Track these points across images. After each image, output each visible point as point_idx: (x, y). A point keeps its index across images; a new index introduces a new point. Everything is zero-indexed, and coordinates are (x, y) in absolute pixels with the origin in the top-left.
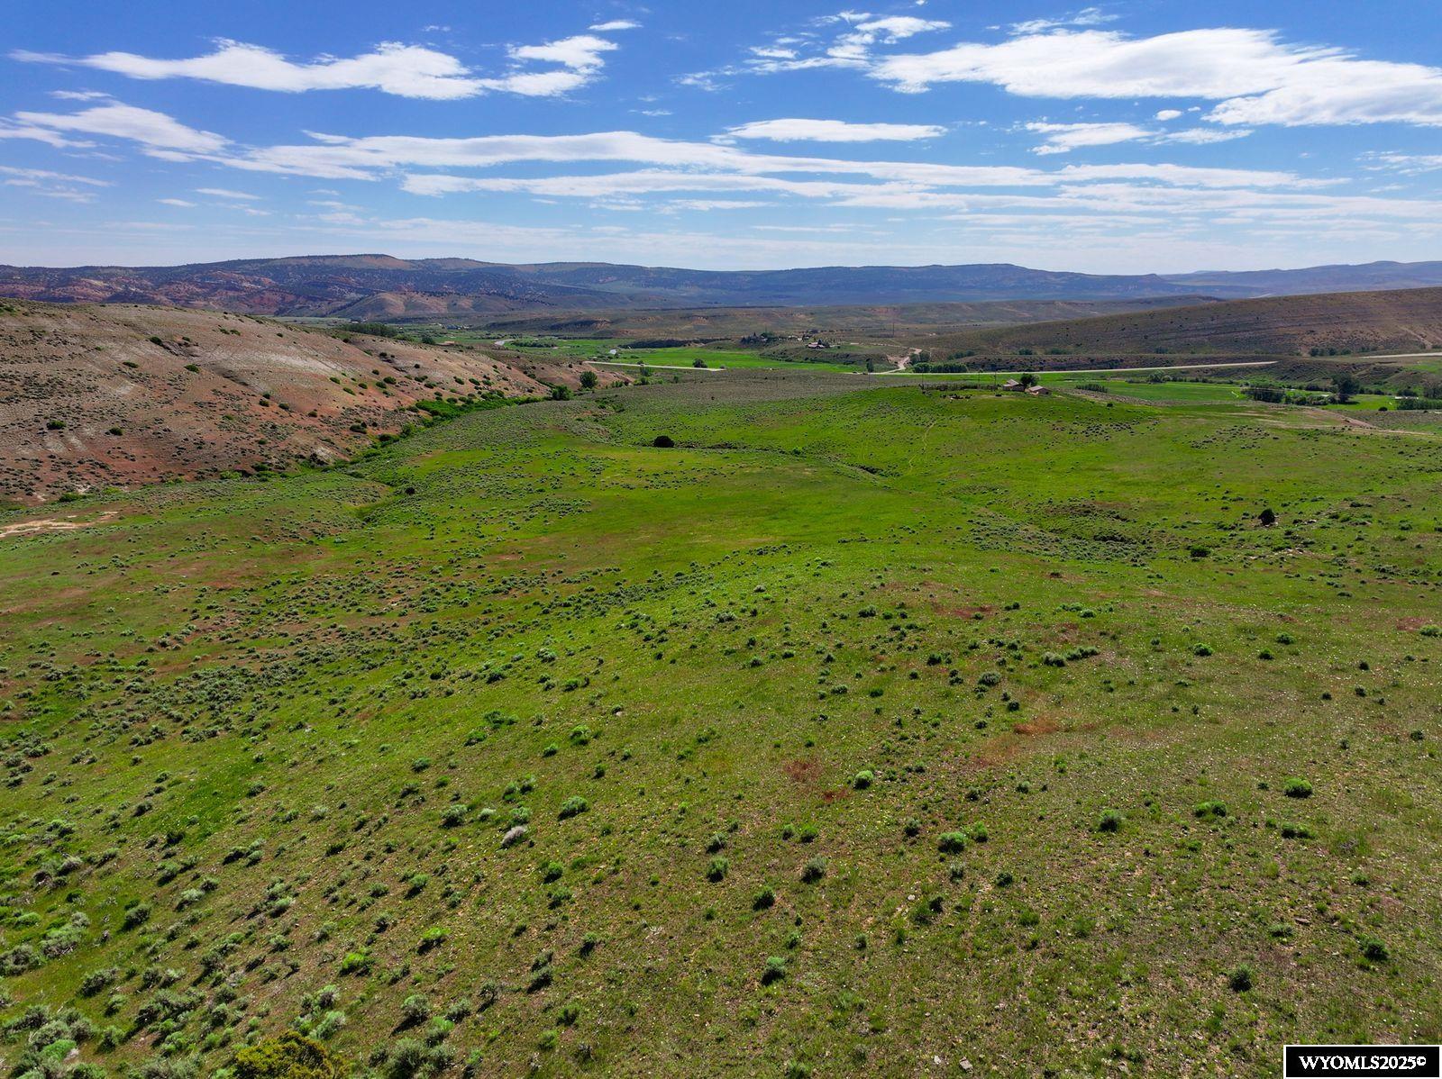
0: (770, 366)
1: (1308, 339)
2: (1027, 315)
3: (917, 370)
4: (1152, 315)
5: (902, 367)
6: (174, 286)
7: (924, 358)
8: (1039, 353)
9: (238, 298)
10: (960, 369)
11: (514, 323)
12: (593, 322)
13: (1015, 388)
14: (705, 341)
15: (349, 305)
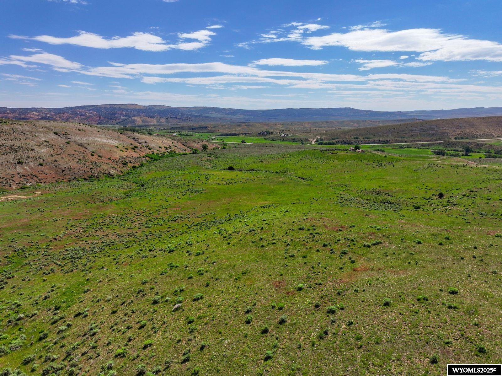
0: (268, 142)
1: (454, 133)
2: (356, 125)
3: (319, 144)
4: (400, 125)
5: (313, 143)
6: (62, 115)
7: (321, 140)
8: (361, 138)
9: (84, 119)
10: (334, 144)
11: (179, 127)
12: (206, 127)
13: (353, 150)
14: (245, 134)
15: (123, 121)
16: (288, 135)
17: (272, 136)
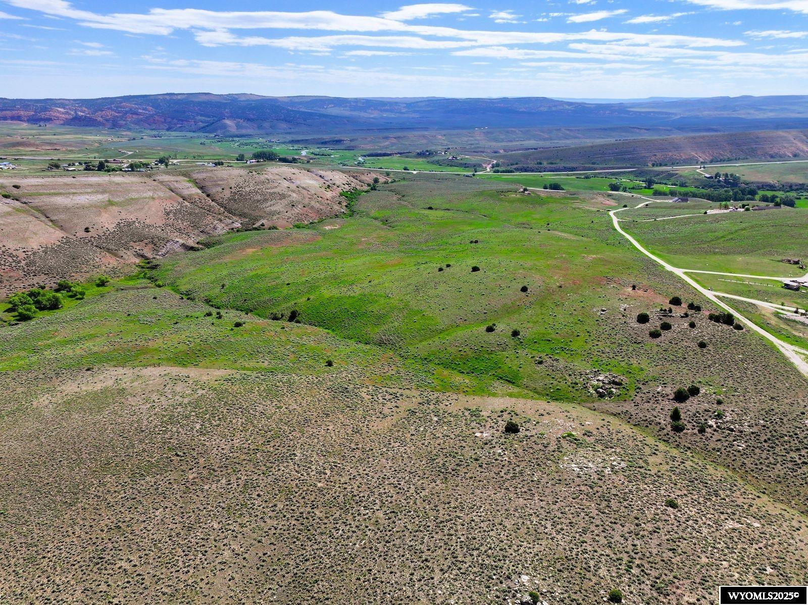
1: (653, 158)
3: (494, 172)
5: (488, 170)
6: (104, 112)
7: (497, 165)
8: (545, 164)
10: (511, 172)
11: (303, 140)
12: (342, 140)
13: (522, 192)
15: (207, 126)
16: (456, 158)
17: (436, 158)
